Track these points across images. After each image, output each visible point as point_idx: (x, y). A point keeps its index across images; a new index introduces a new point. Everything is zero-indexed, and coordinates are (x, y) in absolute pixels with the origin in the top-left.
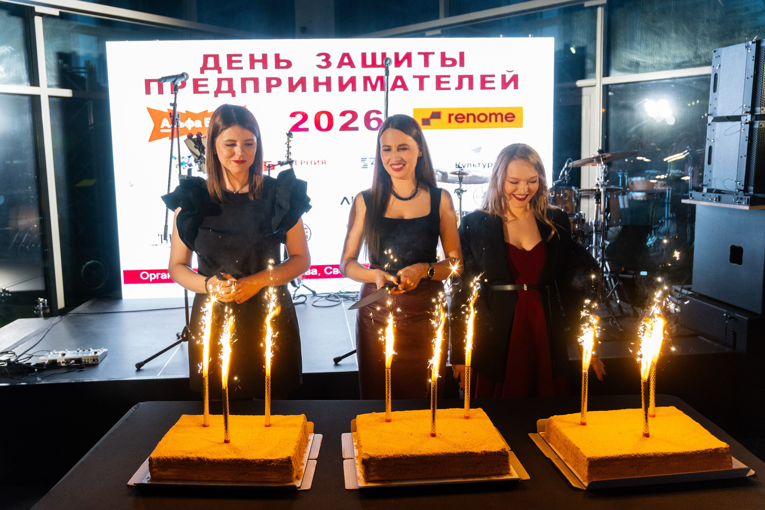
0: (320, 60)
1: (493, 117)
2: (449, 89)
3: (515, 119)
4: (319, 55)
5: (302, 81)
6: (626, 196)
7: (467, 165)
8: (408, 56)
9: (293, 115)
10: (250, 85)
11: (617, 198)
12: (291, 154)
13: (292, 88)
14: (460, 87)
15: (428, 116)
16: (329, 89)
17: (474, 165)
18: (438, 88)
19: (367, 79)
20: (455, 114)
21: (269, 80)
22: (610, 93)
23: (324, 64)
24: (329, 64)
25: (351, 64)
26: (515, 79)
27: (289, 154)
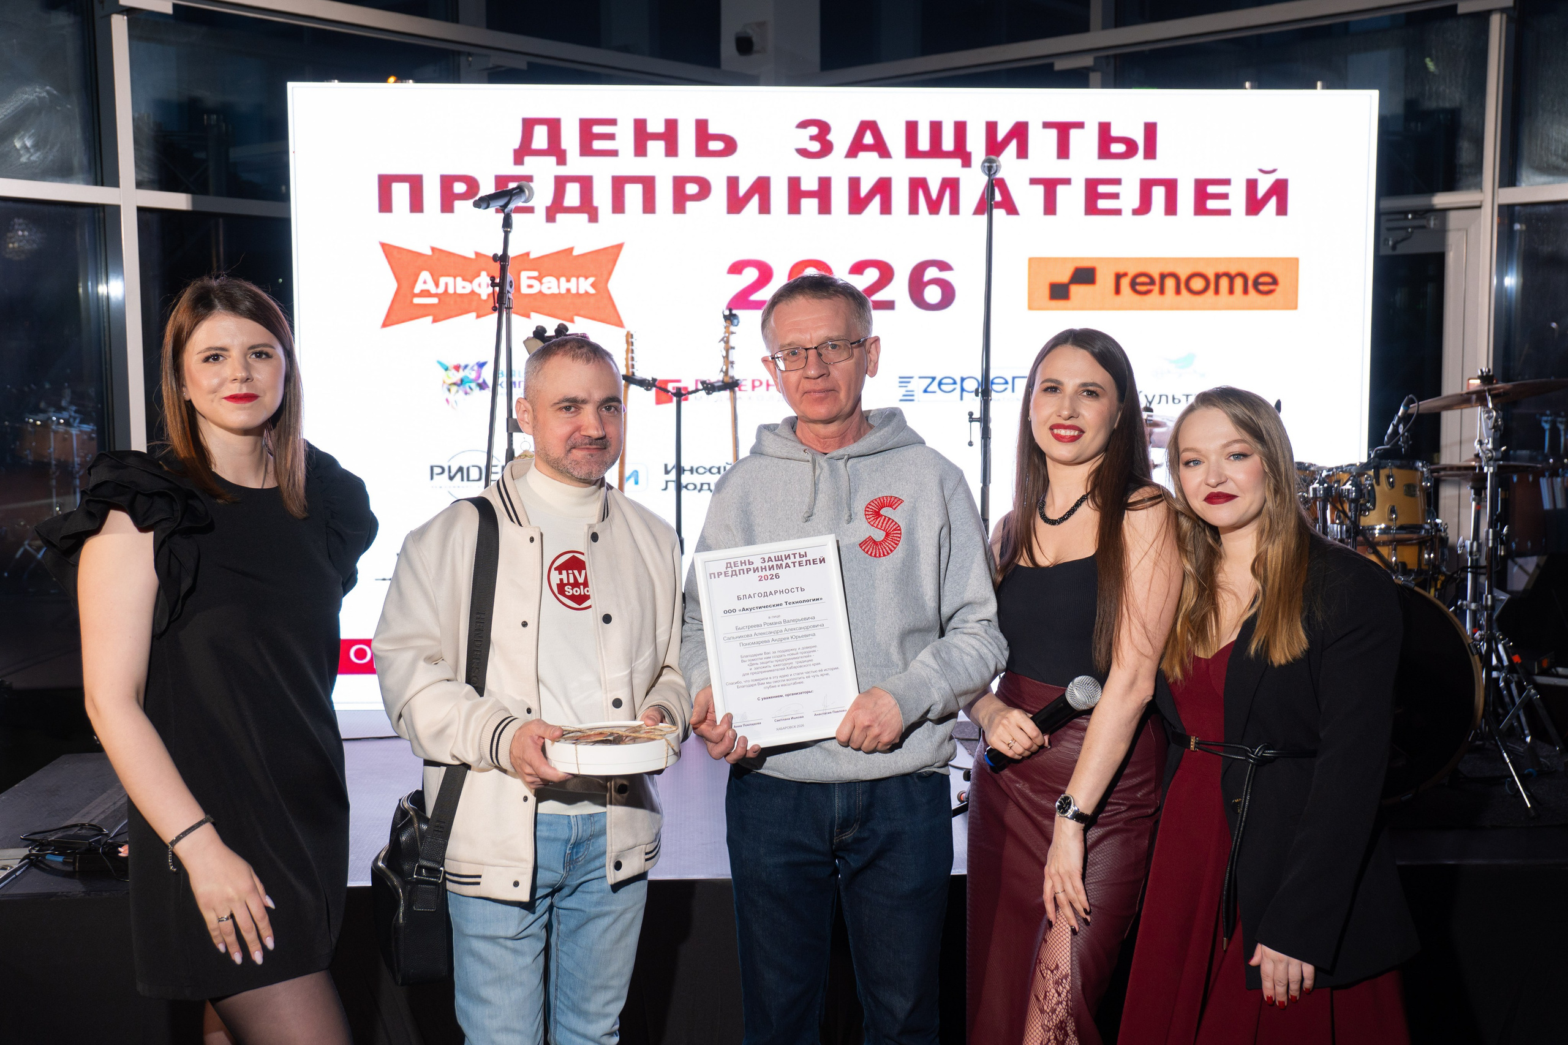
0: (805, 138)
1: (1224, 283)
2: (1117, 212)
3: (1279, 289)
4: (804, 125)
5: (762, 187)
6: (1559, 479)
7: (1157, 399)
8: (1020, 131)
9: (737, 268)
10: (634, 194)
11: (1537, 485)
12: (734, 365)
13: (736, 204)
14: (1144, 207)
15: (1064, 277)
16: (825, 208)
17: (1174, 399)
18: (1091, 208)
19: (917, 185)
20: (1132, 273)
21: (680, 183)
22: (1517, 227)
23: (815, 147)
24: (827, 148)
25: (881, 148)
26: (1280, 189)
27: (730, 366)
